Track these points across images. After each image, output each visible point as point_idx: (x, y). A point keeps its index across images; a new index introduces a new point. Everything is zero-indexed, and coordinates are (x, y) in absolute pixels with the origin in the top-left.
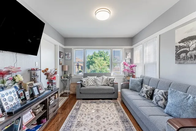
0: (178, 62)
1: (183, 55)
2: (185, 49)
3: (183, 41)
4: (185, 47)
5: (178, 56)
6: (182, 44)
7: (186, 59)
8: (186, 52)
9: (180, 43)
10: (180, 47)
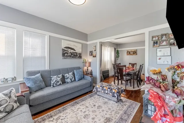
0: (64, 58)
1: (66, 54)
2: (67, 52)
3: (66, 48)
4: (67, 51)
5: (63, 55)
6: (66, 49)
7: (67, 56)
8: (67, 53)
9: (65, 48)
10: (65, 50)
